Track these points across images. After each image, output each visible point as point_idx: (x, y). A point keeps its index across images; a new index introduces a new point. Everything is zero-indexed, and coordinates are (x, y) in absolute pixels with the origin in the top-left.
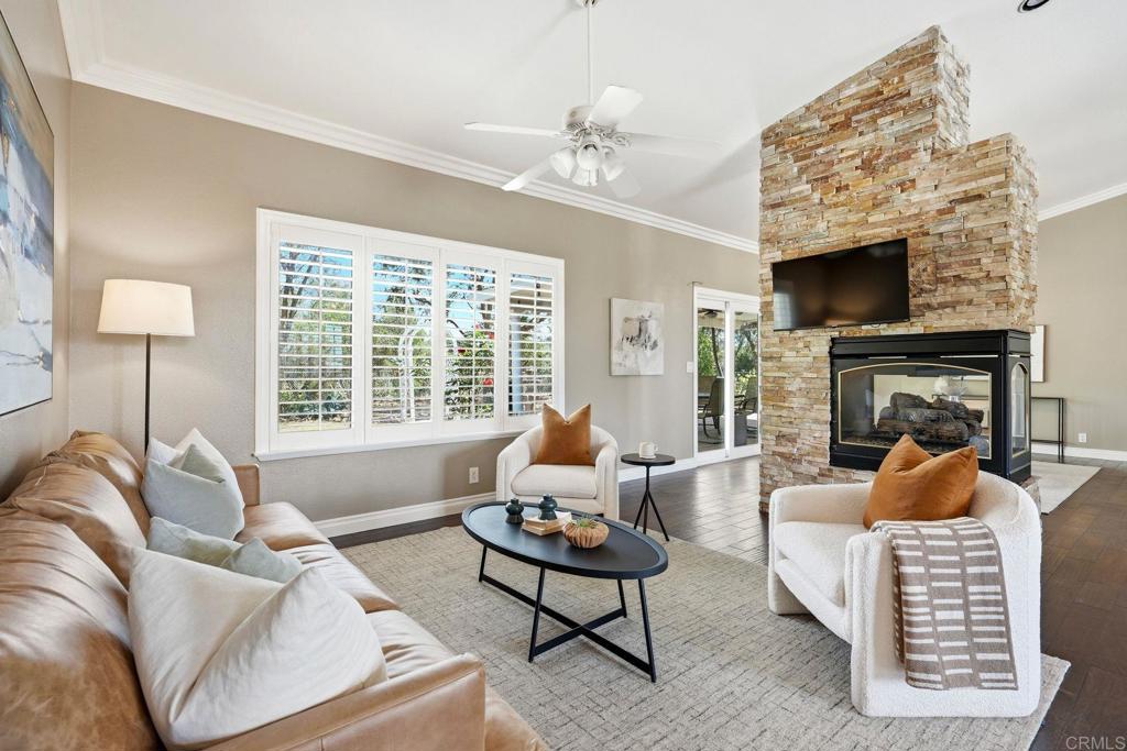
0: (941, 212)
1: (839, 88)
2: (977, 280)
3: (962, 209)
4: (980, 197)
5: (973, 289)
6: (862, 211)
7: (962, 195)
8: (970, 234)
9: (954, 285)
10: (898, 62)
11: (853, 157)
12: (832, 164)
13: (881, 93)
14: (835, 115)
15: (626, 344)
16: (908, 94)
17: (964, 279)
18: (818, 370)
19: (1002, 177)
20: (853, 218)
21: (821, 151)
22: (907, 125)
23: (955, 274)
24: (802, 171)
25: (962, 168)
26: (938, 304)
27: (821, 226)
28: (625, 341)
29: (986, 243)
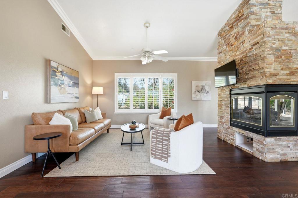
0: (250, 49)
1: (231, 17)
2: (258, 69)
3: (254, 47)
4: (258, 43)
5: (257, 72)
6: (235, 52)
7: (254, 43)
8: (256, 55)
9: (253, 71)
10: (242, 5)
11: (233, 36)
12: (229, 39)
13: (238, 16)
14: (230, 25)
15: (197, 93)
16: (244, 15)
17: (255, 69)
18: (227, 99)
19: (262, 36)
20: (233, 54)
21: (228, 36)
22: (244, 24)
23: (253, 68)
24: (225, 42)
25: (254, 35)
26: (250, 78)
27: (228, 57)
28: (196, 91)
29: (260, 57)
